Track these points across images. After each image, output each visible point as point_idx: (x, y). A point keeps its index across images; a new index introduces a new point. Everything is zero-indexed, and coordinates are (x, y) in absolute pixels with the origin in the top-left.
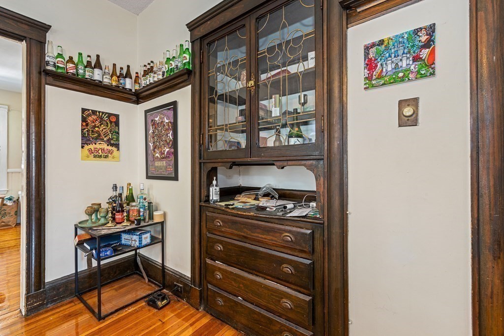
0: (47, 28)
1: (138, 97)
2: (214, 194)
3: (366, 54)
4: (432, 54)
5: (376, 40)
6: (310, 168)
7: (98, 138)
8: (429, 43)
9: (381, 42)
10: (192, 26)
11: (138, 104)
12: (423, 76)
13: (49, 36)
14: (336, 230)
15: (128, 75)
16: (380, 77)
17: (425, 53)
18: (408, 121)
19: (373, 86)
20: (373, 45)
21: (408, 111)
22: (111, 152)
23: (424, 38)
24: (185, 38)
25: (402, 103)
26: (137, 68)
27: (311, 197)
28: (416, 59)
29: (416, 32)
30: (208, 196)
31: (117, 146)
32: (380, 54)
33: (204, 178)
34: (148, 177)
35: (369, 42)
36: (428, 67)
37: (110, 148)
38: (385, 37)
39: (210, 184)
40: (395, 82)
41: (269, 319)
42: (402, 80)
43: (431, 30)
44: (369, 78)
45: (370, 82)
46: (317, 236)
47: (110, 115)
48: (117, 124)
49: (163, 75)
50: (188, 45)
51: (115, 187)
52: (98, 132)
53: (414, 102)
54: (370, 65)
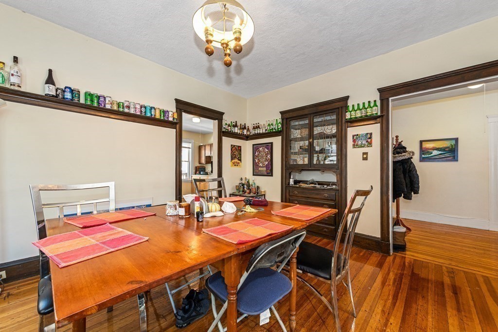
0: (223, 114)
1: (247, 138)
2: (292, 182)
3: (353, 138)
4: (371, 141)
5: (356, 134)
6: (334, 172)
7: (235, 157)
8: (370, 138)
9: (357, 135)
10: (282, 113)
11: (247, 140)
12: (369, 147)
13: (224, 117)
14: (343, 191)
15: (245, 128)
16: (357, 145)
17: (369, 140)
18: (365, 159)
19: (355, 147)
20: (355, 135)
21: (365, 156)
22: (239, 163)
23: (369, 136)
24: (279, 117)
25: (364, 154)
26: (250, 125)
27: (333, 184)
28: (367, 142)
29: (367, 134)
30: (289, 183)
31: (240, 160)
32: (357, 138)
33: (288, 175)
34: (254, 175)
35: (354, 134)
36: (370, 144)
37: (238, 161)
38: (358, 133)
39: (290, 178)
40: (361, 147)
41: (318, 226)
42: (363, 147)
43: (371, 134)
44: (354, 145)
45: (354, 146)
46: (337, 194)
47: (239, 146)
48: (241, 150)
49: (266, 130)
50: (280, 121)
51: (241, 179)
52: (235, 155)
53: (366, 154)
54: (354, 141)
